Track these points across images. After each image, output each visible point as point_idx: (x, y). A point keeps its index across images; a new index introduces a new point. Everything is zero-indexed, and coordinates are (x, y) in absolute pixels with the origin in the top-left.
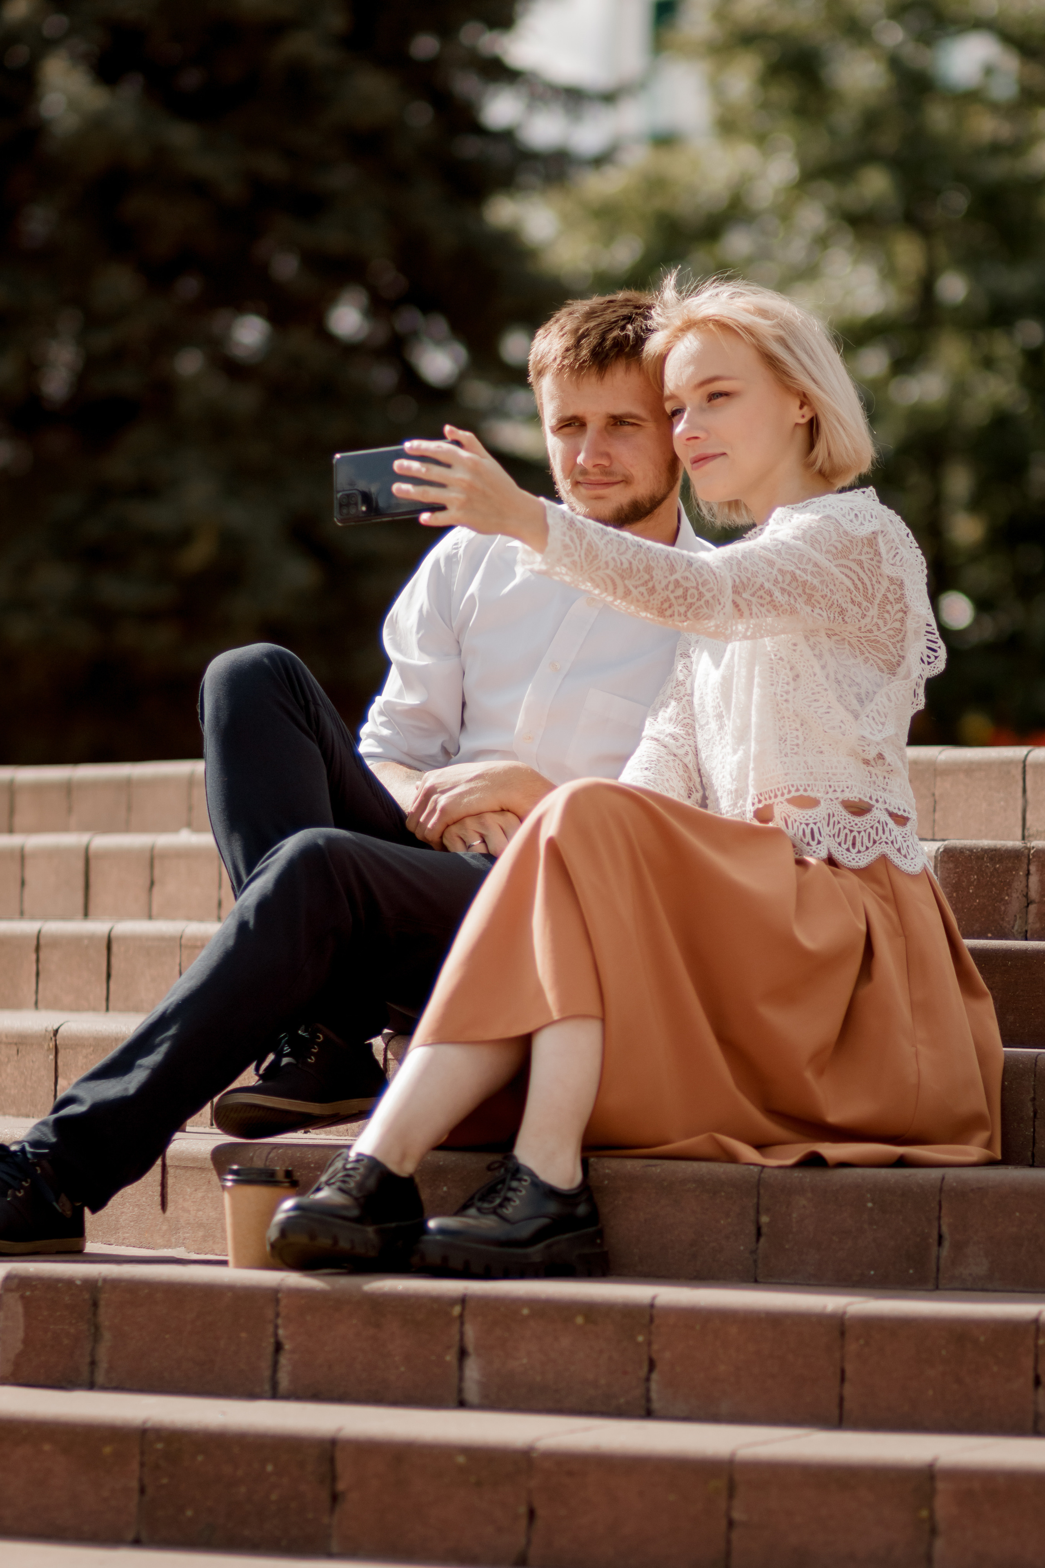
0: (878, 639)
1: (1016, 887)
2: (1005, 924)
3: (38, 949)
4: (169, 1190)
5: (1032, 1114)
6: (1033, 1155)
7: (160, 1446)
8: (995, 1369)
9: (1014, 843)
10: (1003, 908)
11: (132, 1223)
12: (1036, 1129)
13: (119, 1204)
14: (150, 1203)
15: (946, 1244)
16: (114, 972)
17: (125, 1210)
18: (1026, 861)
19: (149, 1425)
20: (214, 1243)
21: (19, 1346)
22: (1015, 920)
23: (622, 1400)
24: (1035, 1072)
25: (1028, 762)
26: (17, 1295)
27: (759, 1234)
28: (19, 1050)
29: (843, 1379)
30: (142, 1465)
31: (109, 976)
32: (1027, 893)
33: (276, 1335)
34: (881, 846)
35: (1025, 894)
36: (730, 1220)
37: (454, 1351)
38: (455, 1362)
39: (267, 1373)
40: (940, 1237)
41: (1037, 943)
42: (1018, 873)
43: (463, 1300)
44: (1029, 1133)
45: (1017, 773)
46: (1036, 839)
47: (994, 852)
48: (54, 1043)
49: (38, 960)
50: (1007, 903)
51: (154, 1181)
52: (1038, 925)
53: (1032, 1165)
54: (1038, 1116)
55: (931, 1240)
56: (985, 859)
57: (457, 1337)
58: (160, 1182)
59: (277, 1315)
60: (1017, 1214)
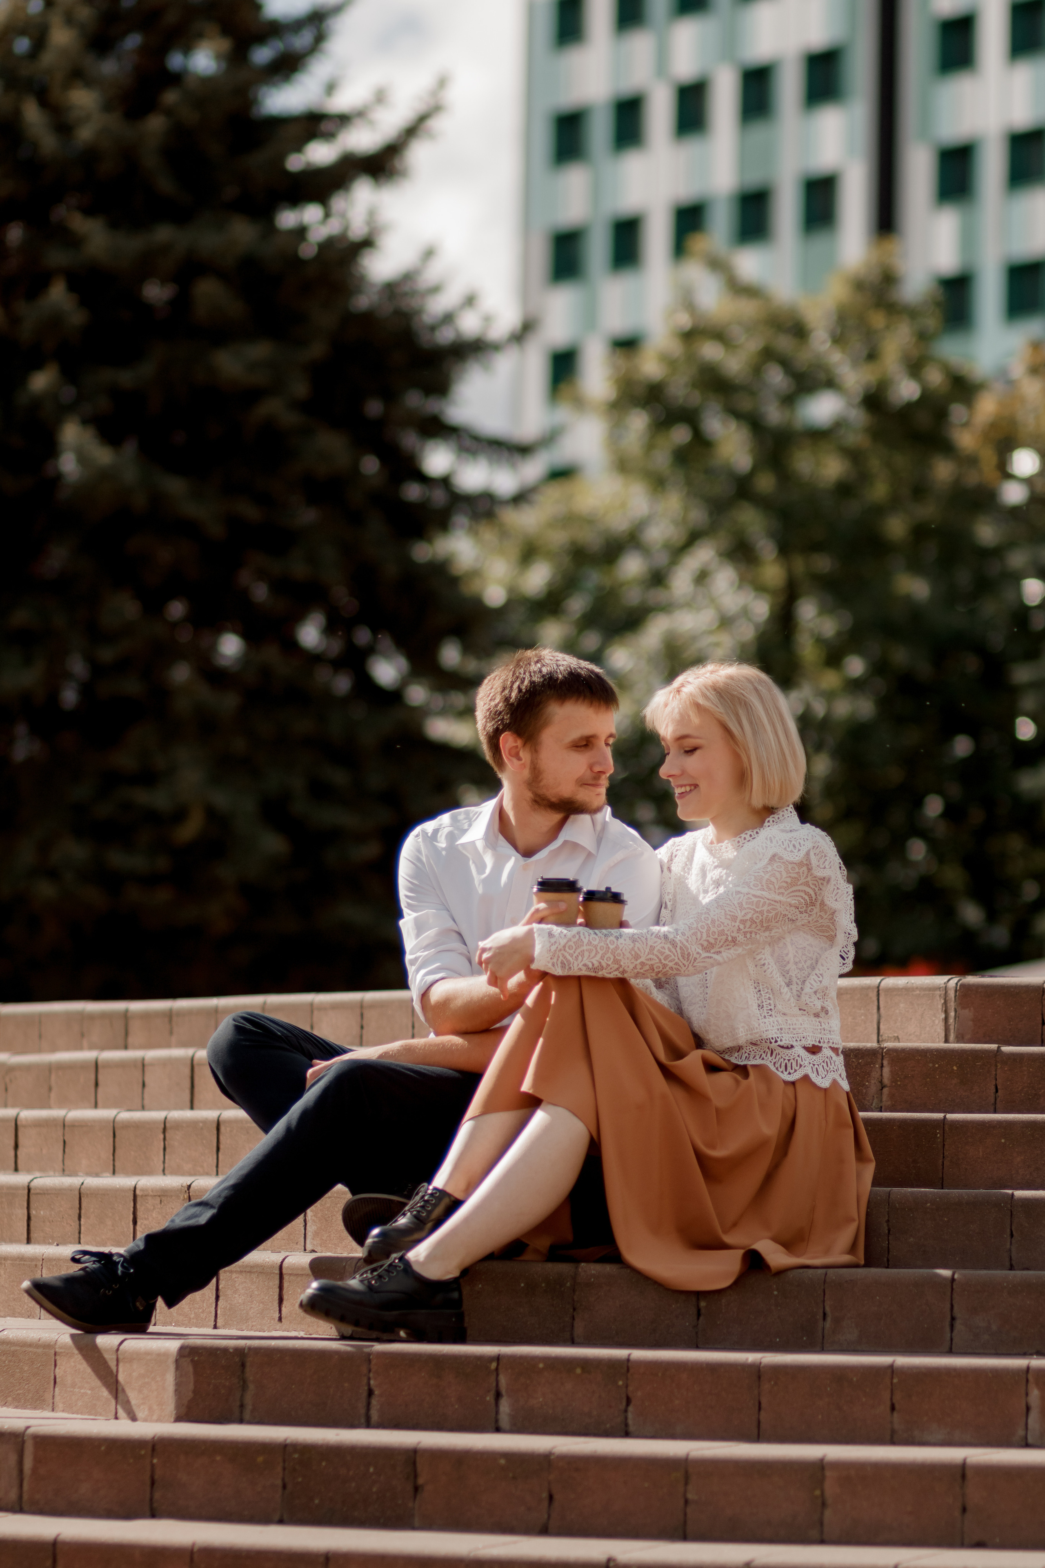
0: (823, 924)
1: (873, 1076)
2: (866, 1102)
3: (164, 1130)
4: (285, 1291)
5: (887, 1231)
6: (888, 1260)
7: (296, 1456)
8: (864, 1400)
9: (872, 1044)
10: (864, 1091)
11: (258, 1315)
12: (890, 1242)
13: (249, 1302)
14: (271, 1300)
15: (829, 1319)
16: (221, 1146)
17: (253, 1306)
18: (880, 1057)
19: (288, 1441)
20: (318, 1326)
21: (191, 1395)
22: (873, 1099)
23: (608, 1426)
24: (889, 1202)
25: (881, 988)
26: (189, 1360)
27: (699, 1314)
28: (162, 1200)
29: (760, 1409)
30: (284, 1469)
31: (218, 1149)
32: (881, 1080)
33: (369, 1384)
34: (831, 1073)
35: (880, 1081)
36: (679, 1305)
37: (493, 1393)
38: (493, 1401)
39: (363, 1411)
40: (825, 1314)
41: (889, 1113)
42: (875, 1066)
43: (498, 1358)
44: (885, 1245)
45: (873, 995)
46: (887, 1042)
47: (858, 1051)
48: (188, 1195)
49: (165, 1139)
50: (867, 1087)
51: (274, 1285)
52: (889, 1103)
53: (887, 1267)
54: (891, 1233)
55: (818, 1317)
56: (852, 1056)
57: (494, 1384)
58: (278, 1285)
59: (370, 1371)
60: (878, 1298)
